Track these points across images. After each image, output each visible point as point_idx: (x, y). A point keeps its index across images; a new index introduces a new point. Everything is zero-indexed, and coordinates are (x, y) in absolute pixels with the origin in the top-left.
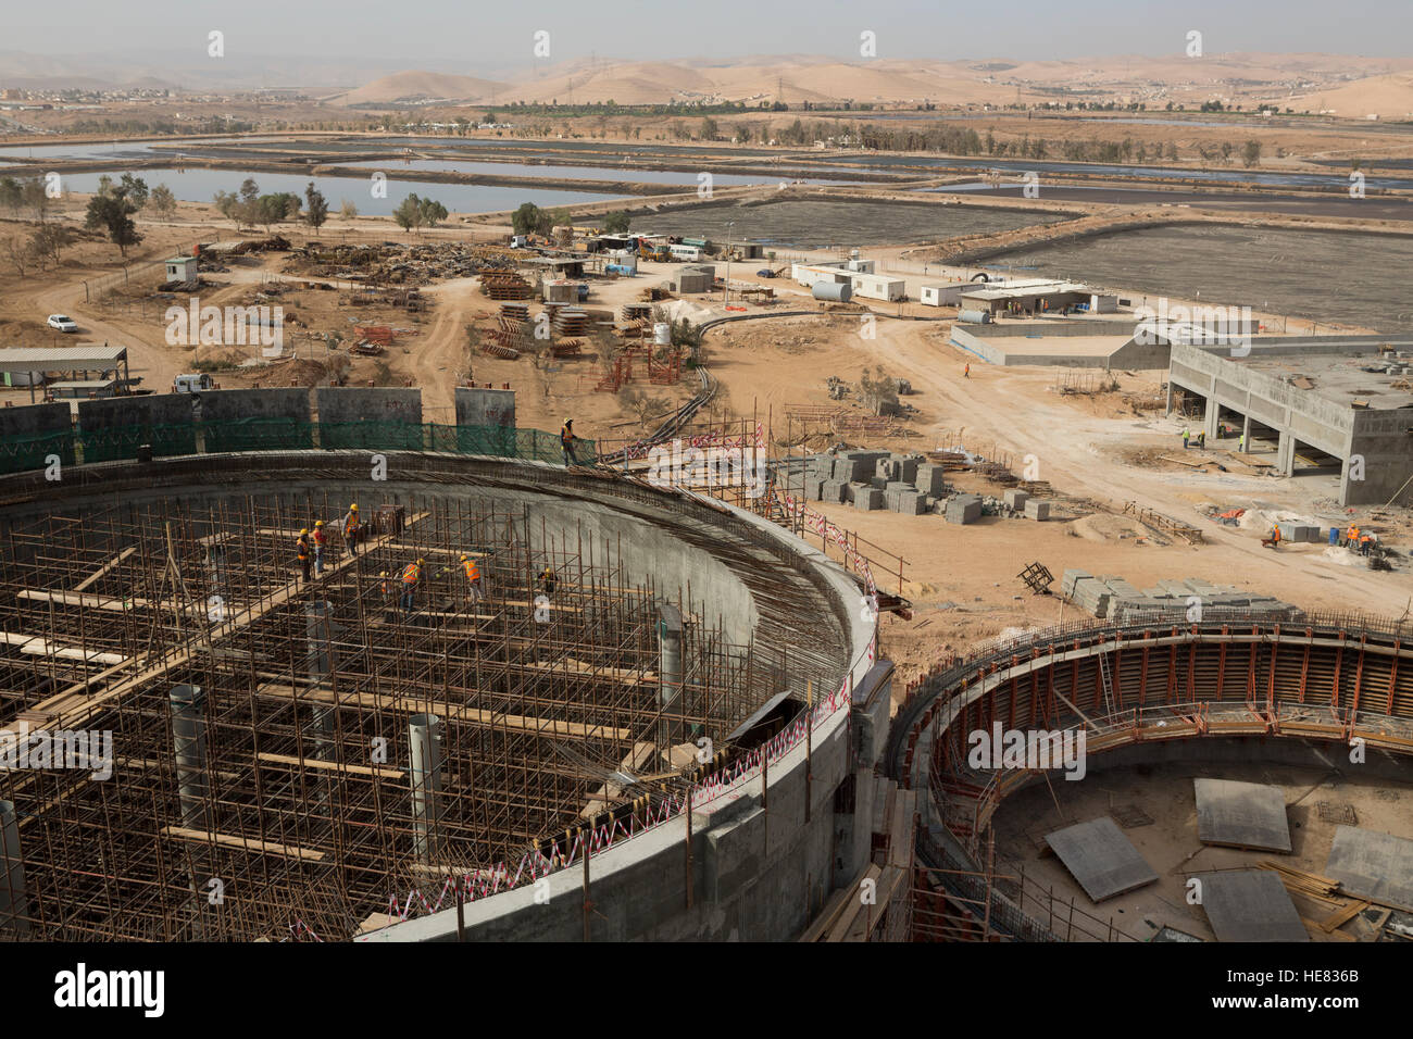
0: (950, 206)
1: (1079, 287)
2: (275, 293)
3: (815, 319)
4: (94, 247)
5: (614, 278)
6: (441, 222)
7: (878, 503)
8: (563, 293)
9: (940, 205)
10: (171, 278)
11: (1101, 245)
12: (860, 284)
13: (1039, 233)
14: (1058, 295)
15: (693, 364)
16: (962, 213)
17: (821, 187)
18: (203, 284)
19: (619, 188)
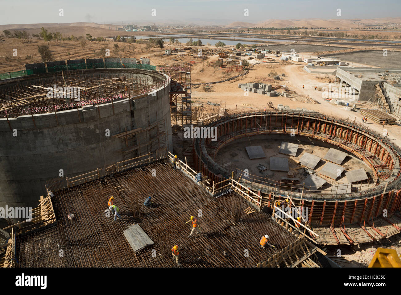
0: (327, 46)
1: (338, 60)
2: (182, 56)
3: (278, 64)
4: (159, 48)
5: (246, 56)
6: (224, 46)
7: (256, 92)
8: (233, 57)
9: (325, 46)
10: (166, 53)
11: (355, 54)
12: (293, 58)
13: (342, 51)
14: (333, 62)
15: (247, 69)
16: (329, 48)
17: (302, 42)
18: (171, 54)
19: (264, 42)
